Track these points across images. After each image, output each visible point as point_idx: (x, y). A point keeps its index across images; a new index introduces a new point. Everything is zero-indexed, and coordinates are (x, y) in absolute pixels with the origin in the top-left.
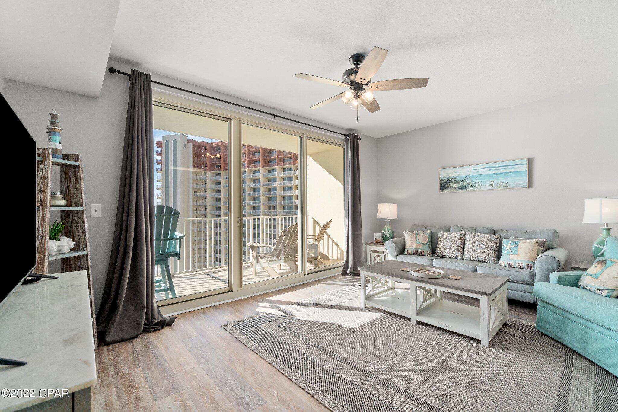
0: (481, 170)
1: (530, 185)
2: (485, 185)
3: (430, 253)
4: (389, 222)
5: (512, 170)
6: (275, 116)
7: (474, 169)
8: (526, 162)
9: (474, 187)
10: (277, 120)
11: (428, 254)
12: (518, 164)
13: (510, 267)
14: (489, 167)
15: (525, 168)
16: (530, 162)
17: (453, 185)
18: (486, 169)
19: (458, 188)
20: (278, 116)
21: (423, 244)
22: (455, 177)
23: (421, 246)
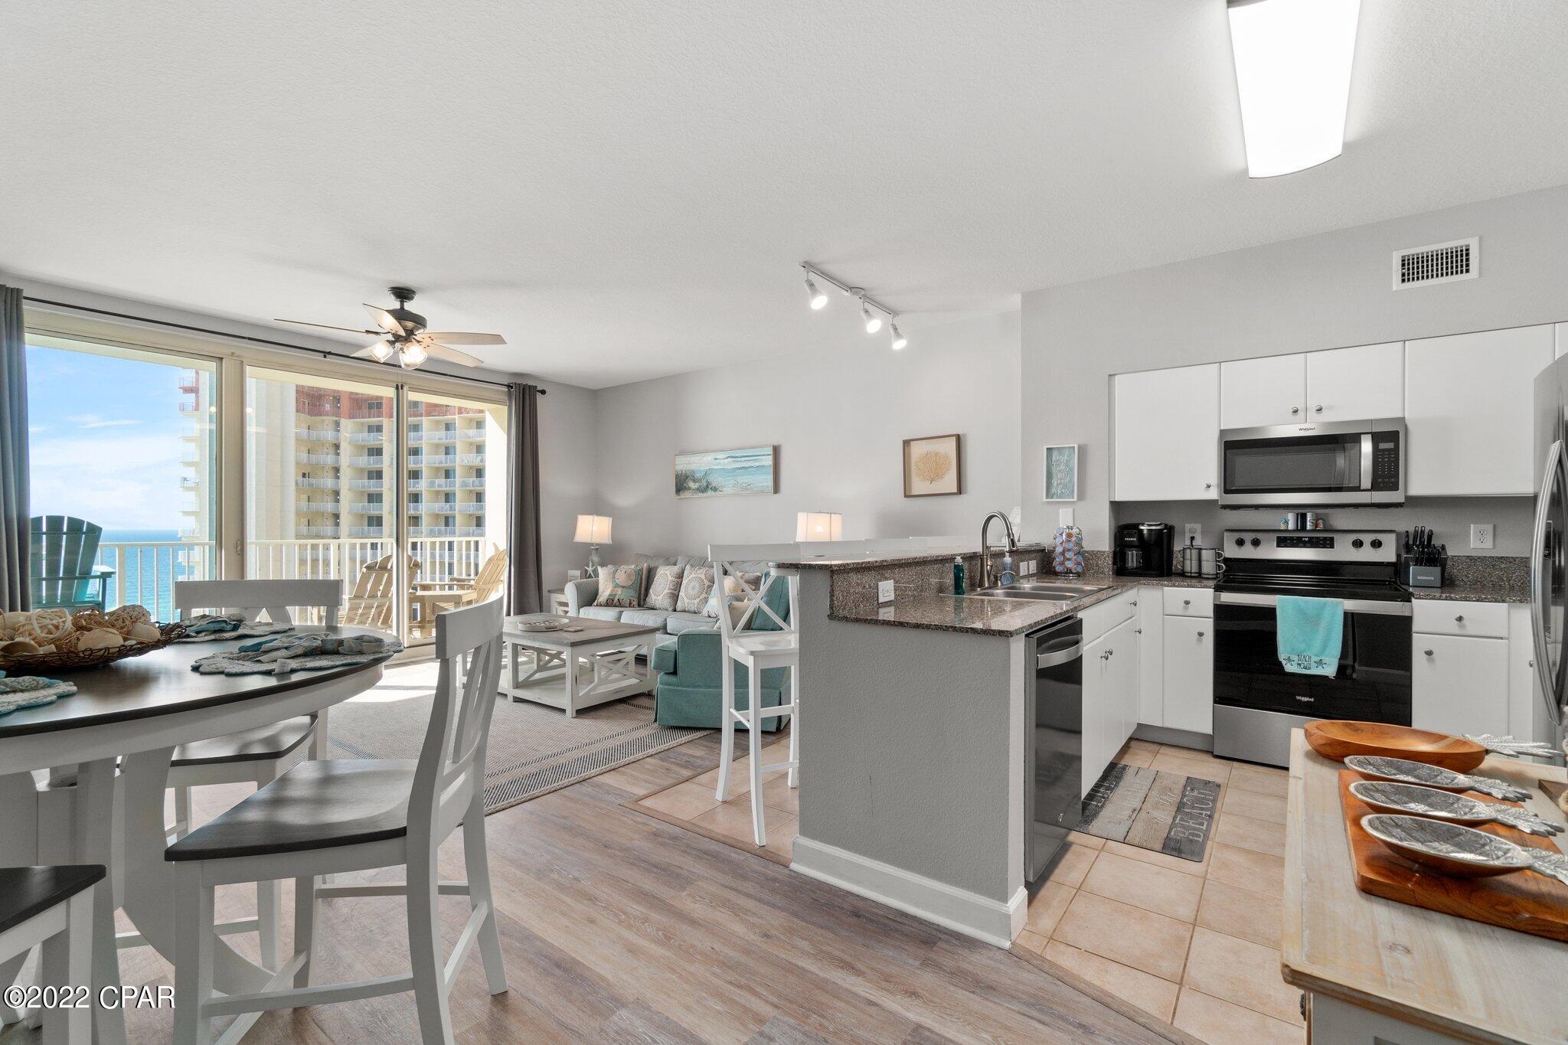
0: (723, 462)
1: (776, 489)
2: (728, 485)
3: (635, 603)
4: (597, 549)
5: (757, 464)
6: (326, 354)
7: (715, 459)
8: (770, 451)
9: (715, 489)
10: (330, 358)
11: (630, 604)
12: (763, 453)
13: (710, 617)
14: (732, 457)
15: (769, 461)
16: (776, 451)
17: (692, 485)
18: (729, 459)
19: (698, 489)
20: (330, 353)
21: (623, 587)
22: (693, 471)
23: (619, 591)
